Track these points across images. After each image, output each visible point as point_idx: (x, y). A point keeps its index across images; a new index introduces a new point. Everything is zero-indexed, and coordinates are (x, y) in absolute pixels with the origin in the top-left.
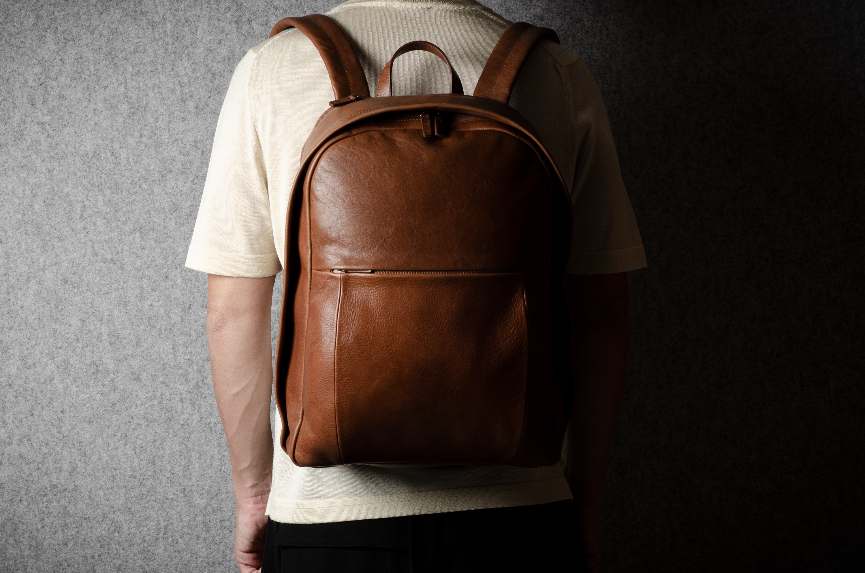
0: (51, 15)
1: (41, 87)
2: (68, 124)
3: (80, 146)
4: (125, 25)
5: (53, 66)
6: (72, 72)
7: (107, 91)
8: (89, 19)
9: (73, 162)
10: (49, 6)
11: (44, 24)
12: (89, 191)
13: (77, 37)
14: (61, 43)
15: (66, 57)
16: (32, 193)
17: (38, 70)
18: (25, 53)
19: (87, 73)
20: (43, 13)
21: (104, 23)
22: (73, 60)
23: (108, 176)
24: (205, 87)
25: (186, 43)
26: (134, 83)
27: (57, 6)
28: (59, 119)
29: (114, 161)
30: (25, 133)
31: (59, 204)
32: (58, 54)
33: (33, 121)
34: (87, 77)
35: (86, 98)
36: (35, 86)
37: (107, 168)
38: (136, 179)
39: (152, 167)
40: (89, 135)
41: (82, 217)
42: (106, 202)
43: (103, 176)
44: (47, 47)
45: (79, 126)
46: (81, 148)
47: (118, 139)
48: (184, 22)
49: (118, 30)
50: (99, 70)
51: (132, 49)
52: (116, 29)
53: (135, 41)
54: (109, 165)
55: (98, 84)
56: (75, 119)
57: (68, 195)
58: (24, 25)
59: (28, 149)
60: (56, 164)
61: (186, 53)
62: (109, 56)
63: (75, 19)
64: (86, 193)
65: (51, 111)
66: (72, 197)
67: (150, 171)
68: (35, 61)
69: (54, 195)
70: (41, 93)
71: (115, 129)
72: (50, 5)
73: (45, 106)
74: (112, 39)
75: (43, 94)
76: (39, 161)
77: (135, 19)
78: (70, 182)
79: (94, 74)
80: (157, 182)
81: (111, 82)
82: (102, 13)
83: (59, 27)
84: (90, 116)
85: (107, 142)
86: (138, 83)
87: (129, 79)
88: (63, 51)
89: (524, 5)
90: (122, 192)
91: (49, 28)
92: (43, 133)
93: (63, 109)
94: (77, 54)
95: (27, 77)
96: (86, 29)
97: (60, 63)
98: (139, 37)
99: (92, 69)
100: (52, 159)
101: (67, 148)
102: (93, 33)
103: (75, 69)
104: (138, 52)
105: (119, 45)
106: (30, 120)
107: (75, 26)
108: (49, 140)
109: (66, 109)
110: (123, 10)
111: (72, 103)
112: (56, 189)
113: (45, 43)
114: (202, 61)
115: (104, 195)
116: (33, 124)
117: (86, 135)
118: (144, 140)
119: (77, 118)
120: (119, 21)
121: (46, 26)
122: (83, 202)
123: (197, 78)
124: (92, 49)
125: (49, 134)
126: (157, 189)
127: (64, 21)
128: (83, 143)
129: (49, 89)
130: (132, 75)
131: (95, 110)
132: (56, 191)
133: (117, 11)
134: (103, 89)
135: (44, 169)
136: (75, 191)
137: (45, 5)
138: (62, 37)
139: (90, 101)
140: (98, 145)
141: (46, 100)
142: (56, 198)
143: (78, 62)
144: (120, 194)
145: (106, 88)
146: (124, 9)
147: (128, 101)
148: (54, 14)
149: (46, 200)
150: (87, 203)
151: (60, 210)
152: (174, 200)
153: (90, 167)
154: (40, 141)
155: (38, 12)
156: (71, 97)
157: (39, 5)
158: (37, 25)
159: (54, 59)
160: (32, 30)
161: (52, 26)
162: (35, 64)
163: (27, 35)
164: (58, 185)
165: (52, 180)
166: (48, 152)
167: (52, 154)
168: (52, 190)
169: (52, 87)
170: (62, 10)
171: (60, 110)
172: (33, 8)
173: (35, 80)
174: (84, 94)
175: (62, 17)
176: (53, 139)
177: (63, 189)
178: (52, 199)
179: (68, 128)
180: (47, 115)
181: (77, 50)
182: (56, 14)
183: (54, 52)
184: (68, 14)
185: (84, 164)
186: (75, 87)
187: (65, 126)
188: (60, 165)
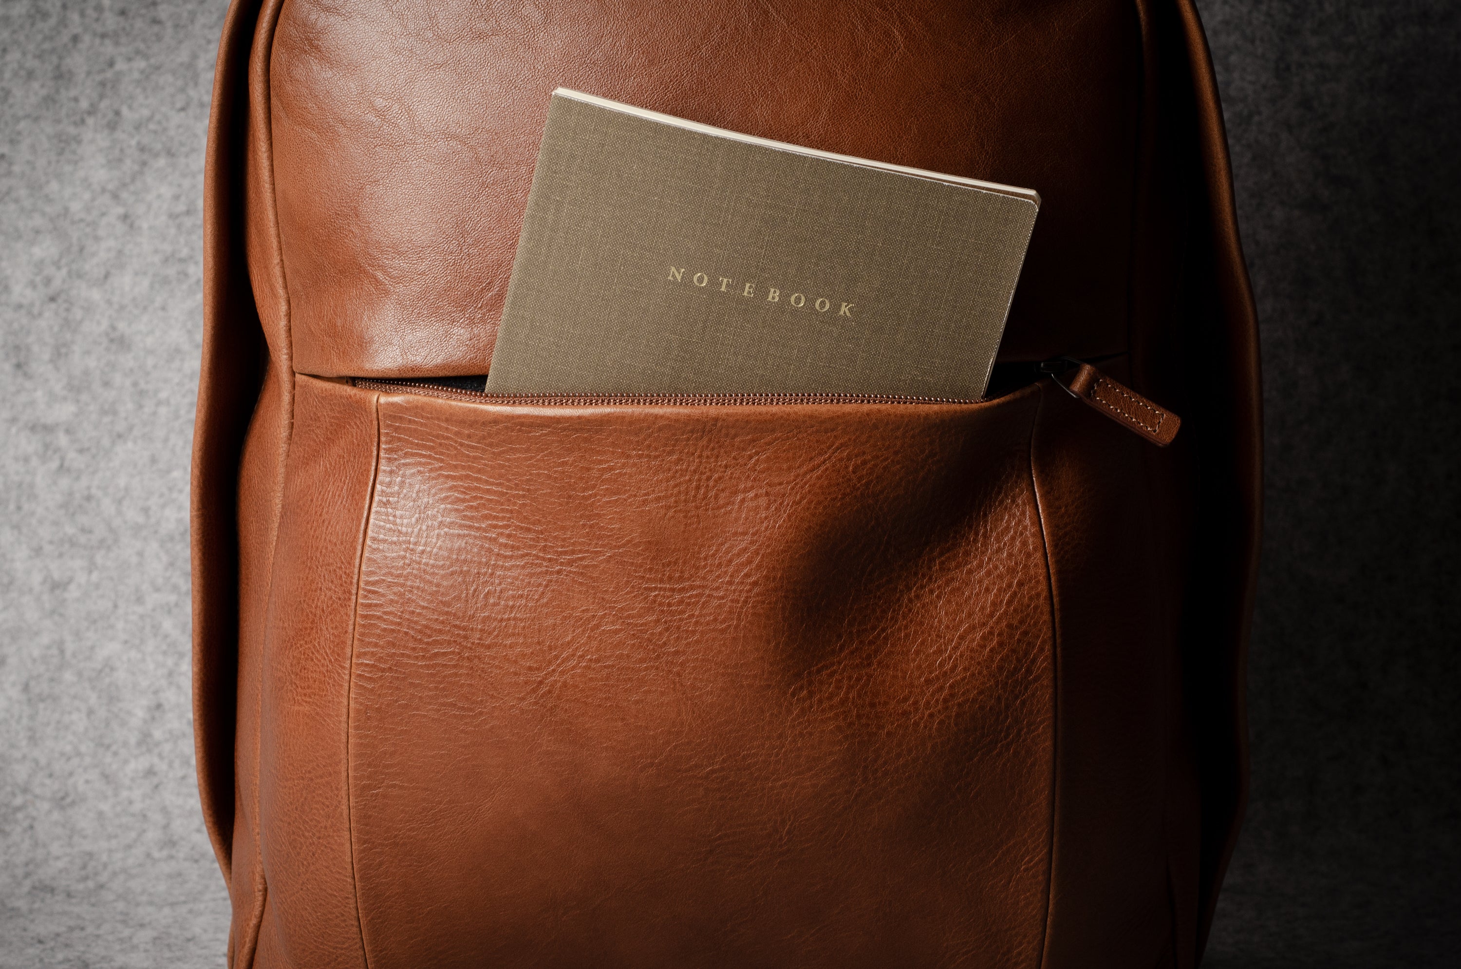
0: (102, 71)
1: (53, 306)
2: (131, 428)
3: (163, 506)
5: (97, 239)
6: (157, 259)
9: (134, 560)
10: (97, 41)
11: (76, 100)
13: (182, 144)
14: (128, 162)
15: (141, 209)
17: (45, 249)
18: (8, 193)
20: (77, 62)
22: (164, 218)
27: (123, 40)
28: (104, 412)
31: (75, 697)
32: (115, 196)
36: (32, 304)
41: (145, 740)
44: (81, 174)
45: (166, 440)
46: (168, 512)
56: (154, 413)
57: (109, 666)
58: (11, 101)
60: (78, 563)
63: (180, 83)
64: (170, 662)
65: (77, 388)
66: (121, 675)
68: (38, 221)
69: (61, 667)
70: (51, 328)
72: (103, 36)
73: (57, 369)
75: (56, 329)
76: (23, 552)
78: (120, 625)
83: (125, 111)
88: (132, 188)
91: (92, 111)
92: (44, 459)
93: (118, 379)
94: (177, 198)
95: (9, 272)
97: (120, 228)
100: (67, 546)
101: (119, 513)
103: (167, 248)
107: (179, 105)
108: (64, 482)
109: (128, 382)
111: (150, 362)
112: (70, 647)
113: (76, 163)
116: (14, 430)
119: (163, 410)
121: (84, 104)
122: (156, 692)
125: (66, 464)
127: (144, 89)
128: (175, 495)
129: (78, 313)
132: (68, 653)
135: (37, 578)
136: (134, 654)
137: (87, 38)
138: (133, 142)
141: (63, 350)
142: (68, 676)
143: (179, 227)
148: (111, 64)
149: (32, 683)
151: (75, 717)
154: (32, 486)
155: (61, 58)
156: (149, 341)
157: (65, 37)
158: (54, 101)
159: (103, 214)
160: (36, 119)
161: (104, 104)
162: (37, 232)
163: (19, 133)
164: (78, 635)
165: (61, 615)
166: (56, 523)
167: (70, 530)
168: (55, 651)
169: (89, 309)
170: (138, 52)
171: (106, 384)
172: (47, 46)
173: (33, 285)
174: (189, 332)
175: (136, 75)
176: (78, 478)
177: (92, 648)
178: (52, 680)
179: (130, 445)
180: (65, 399)
181: (179, 186)
182: (120, 65)
183: (104, 190)
184: (158, 68)
185: (171, 564)
186: (163, 309)
187: (119, 436)
188: (92, 567)
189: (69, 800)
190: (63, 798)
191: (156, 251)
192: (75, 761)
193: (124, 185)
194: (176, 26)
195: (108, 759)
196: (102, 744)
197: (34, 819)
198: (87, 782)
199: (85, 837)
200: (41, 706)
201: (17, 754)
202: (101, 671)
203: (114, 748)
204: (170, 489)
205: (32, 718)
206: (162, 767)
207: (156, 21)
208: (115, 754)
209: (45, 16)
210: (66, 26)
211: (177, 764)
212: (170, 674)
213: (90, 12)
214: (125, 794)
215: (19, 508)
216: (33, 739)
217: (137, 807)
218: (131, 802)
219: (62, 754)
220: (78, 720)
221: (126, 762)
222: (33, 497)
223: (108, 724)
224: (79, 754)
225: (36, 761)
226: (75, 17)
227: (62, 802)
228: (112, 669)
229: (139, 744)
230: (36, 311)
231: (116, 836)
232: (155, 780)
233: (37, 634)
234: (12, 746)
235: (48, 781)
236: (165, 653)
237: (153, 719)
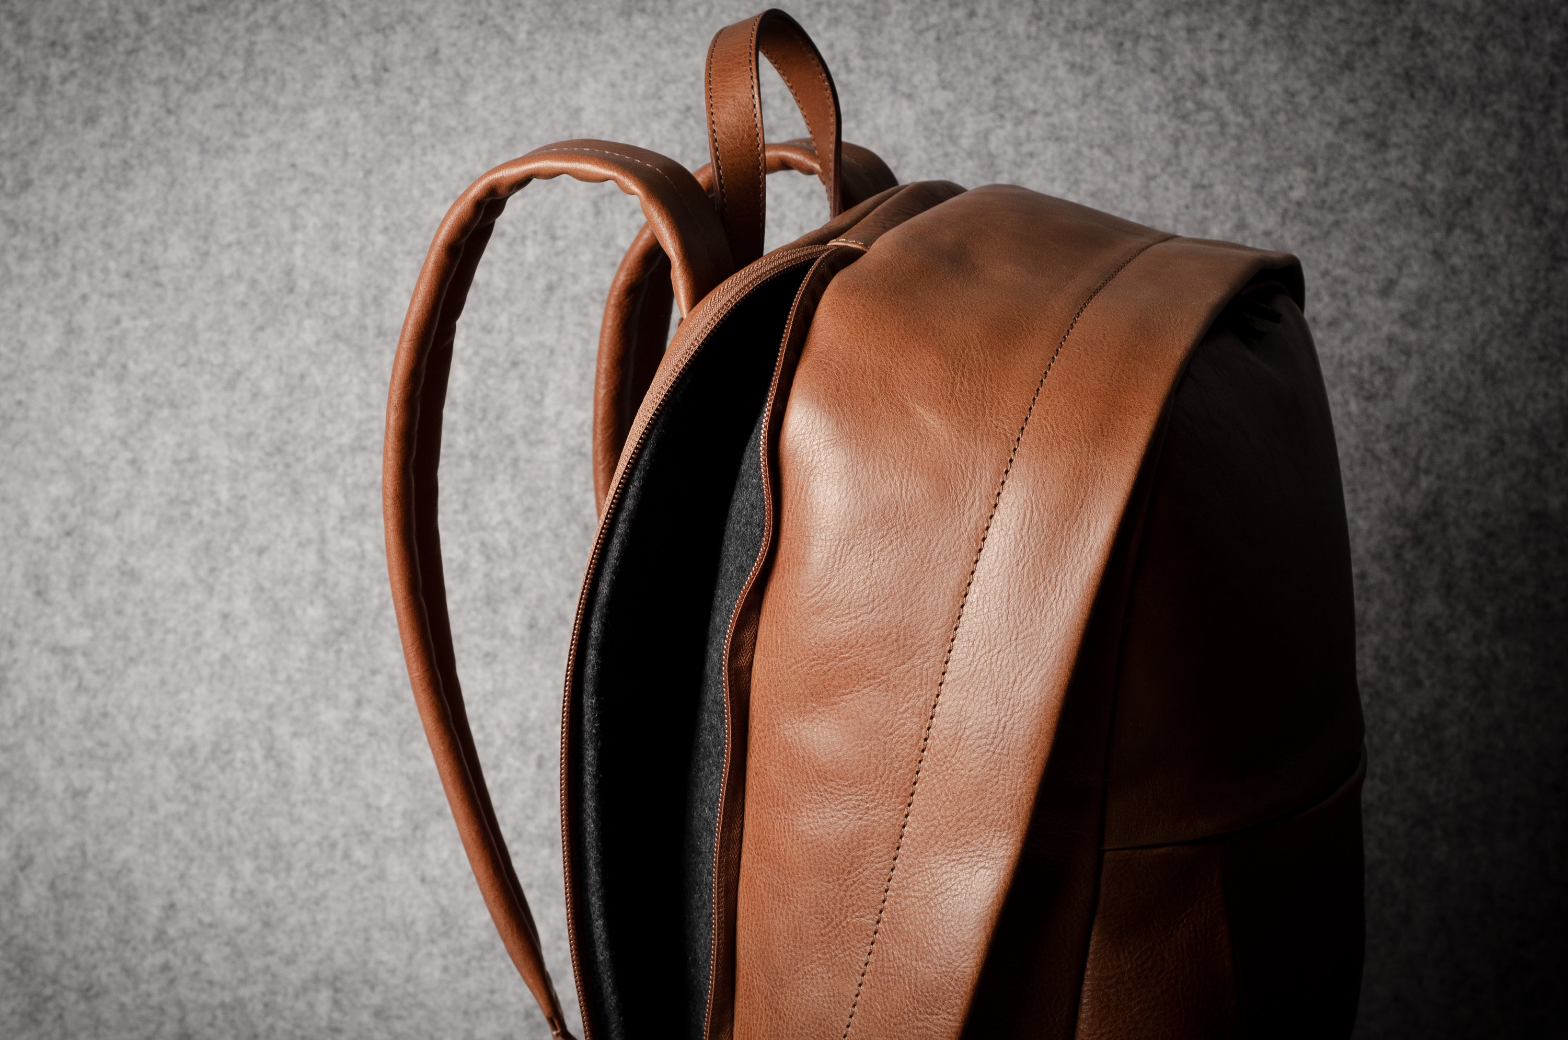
0: (110, 328)
1: (69, 540)
2: (142, 653)
3: (173, 724)
4: (330, 368)
5: (108, 481)
6: (162, 501)
7: (266, 561)
8: (223, 344)
9: (147, 772)
10: (105, 300)
11: (86, 353)
12: (192, 860)
13: (184, 397)
14: (135, 412)
15: (147, 455)
16: (17, 856)
17: (60, 488)
18: (25, 436)
19: (208, 503)
20: (86, 319)
21: (268, 357)
22: (168, 464)
23: (252, 820)
24: (560, 566)
25: (508, 430)
26: (348, 543)
27: (128, 300)
28: (117, 638)
29: (274, 775)
30: (11, 675)
31: (96, 895)
32: (124, 443)
33: (35, 642)
34: (207, 519)
35: (201, 581)
36: (50, 538)
37: (251, 795)
38: (336, 834)
39: (386, 799)
40: (201, 691)
41: (161, 937)
42: (239, 896)
43: (237, 817)
44: (92, 420)
45: (174, 665)
46: (176, 730)
47: (290, 708)
48: (507, 365)
49: (308, 382)
50: (243, 497)
51: (346, 439)
52: (303, 377)
53: (358, 415)
54: (256, 785)
55: (237, 541)
56: (163, 641)
57: (126, 868)
58: (26, 352)
59: (16, 725)
60: (97, 774)
61: (507, 460)
62: (276, 459)
63: (180, 341)
65: (92, 615)
66: (138, 877)
67: (379, 809)
68: (53, 463)
69: (85, 866)
70: (67, 560)
71: (282, 676)
72: (110, 296)
73: (74, 597)
74: (290, 406)
75: (72, 560)
76: (46, 762)
77: (361, 350)
78: (136, 831)
79: (229, 510)
80: (399, 844)
81: (278, 535)
82: (261, 328)
83: (131, 365)
84: (208, 635)
85: (255, 715)
86: (360, 544)
87: (334, 528)
88: (139, 435)
89: (1542, 359)
90: (289, 868)
91: (101, 364)
92: (64, 678)
93: (129, 608)
94: (180, 445)
95: (28, 508)
96: (212, 374)
97: (129, 471)
98: (369, 406)
99: (224, 493)
100: (86, 758)
101: (133, 729)
102: (231, 385)
103: (172, 490)
104: (364, 449)
105: (308, 427)
106: (27, 636)
107: (180, 361)
108: (83, 700)
109: (138, 612)
110: (325, 323)
111: (158, 593)
112: (91, 849)
113: (87, 410)
114: (553, 484)
115: (234, 876)
116: (36, 651)
117: (192, 692)
118: (367, 714)
119: (171, 638)
120: (311, 354)
121: (94, 357)
122: (169, 893)
123: (537, 536)
124: (228, 435)
125: (84, 684)
126: (395, 866)
127: (149, 346)
128: (183, 715)
129: (92, 548)
130: (342, 518)
131: (225, 616)
132: (90, 855)
133: (308, 323)
134: (254, 557)
135: (59, 786)
136: (148, 858)
137: (95, 298)
138: (139, 394)
139: (210, 590)
140: (228, 723)
141: (79, 581)
142: (90, 876)
143: (182, 472)
144: (283, 875)
145: (261, 551)
146: (328, 319)
147: (325, 596)
148: (118, 321)
149: (58, 882)
150: (181, 897)
151: (97, 913)
152: (445, 902)
153: (198, 788)
154: (53, 702)
155: (71, 314)
156: (157, 575)
157: (75, 296)
158: (66, 354)
159: (113, 458)
160: (50, 370)
161: (111, 359)
162: (53, 472)
163: (34, 382)
164: (97, 838)
165: (83, 820)
166: (76, 737)
167: (88, 743)
168: (77, 853)
169: (102, 544)
170: (142, 312)
171: (119, 612)
172: (58, 303)
173: (50, 520)
174: (194, 568)
175: (141, 333)
176: (94, 697)
177: (111, 851)
178: (75, 879)
179: (141, 668)
180: (81, 625)
181: (182, 435)
182: (126, 323)
183: (113, 437)
184: (160, 327)
185: (181, 777)
186: (170, 545)
187: (132, 660)
188: (109, 778)
189: (93, 992)
190: (88, 990)
191: (162, 494)
192: (98, 955)
193: (132, 433)
194: (177, 289)
195: (128, 954)
196: (122, 940)
197: (63, 1008)
198: (110, 975)
199: (109, 1028)
200: (66, 903)
201: (46, 947)
202: (119, 872)
203: (133, 943)
204: (179, 710)
205: (59, 913)
206: (176, 962)
207: (158, 284)
208: (134, 949)
209: (56, 275)
210: (75, 286)
211: (190, 960)
212: (182, 877)
213: (98, 274)
214: (143, 987)
215: (42, 722)
216: (60, 933)
217: (155, 1000)
218: (149, 995)
219: (87, 948)
220: (100, 917)
221: (144, 957)
222: (54, 712)
223: (126, 920)
224: (101, 948)
225: (63, 954)
226: (83, 278)
227: (88, 993)
228: (130, 870)
229: (156, 940)
230: (53, 543)
231: (137, 1028)
232: (171, 975)
233: (61, 836)
234: (42, 939)
235: (74, 973)
236: (176, 857)
237: (167, 917)
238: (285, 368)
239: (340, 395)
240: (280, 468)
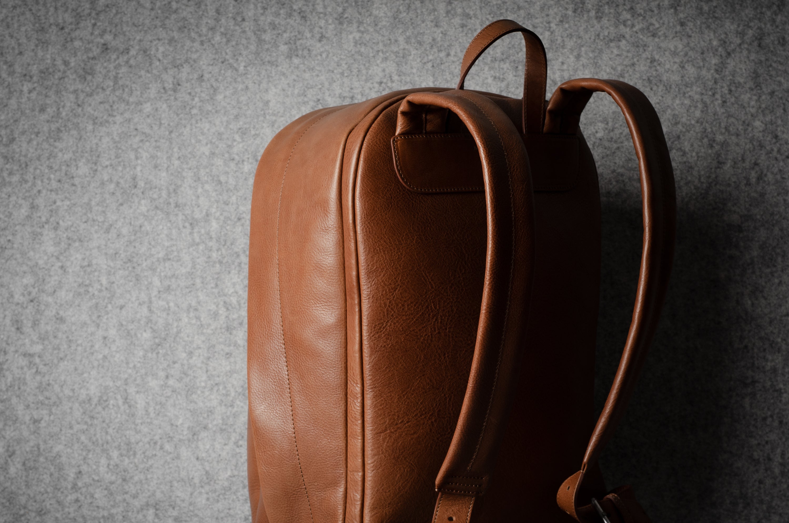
238: (132, 223)
239: (158, 235)
240: (130, 269)
